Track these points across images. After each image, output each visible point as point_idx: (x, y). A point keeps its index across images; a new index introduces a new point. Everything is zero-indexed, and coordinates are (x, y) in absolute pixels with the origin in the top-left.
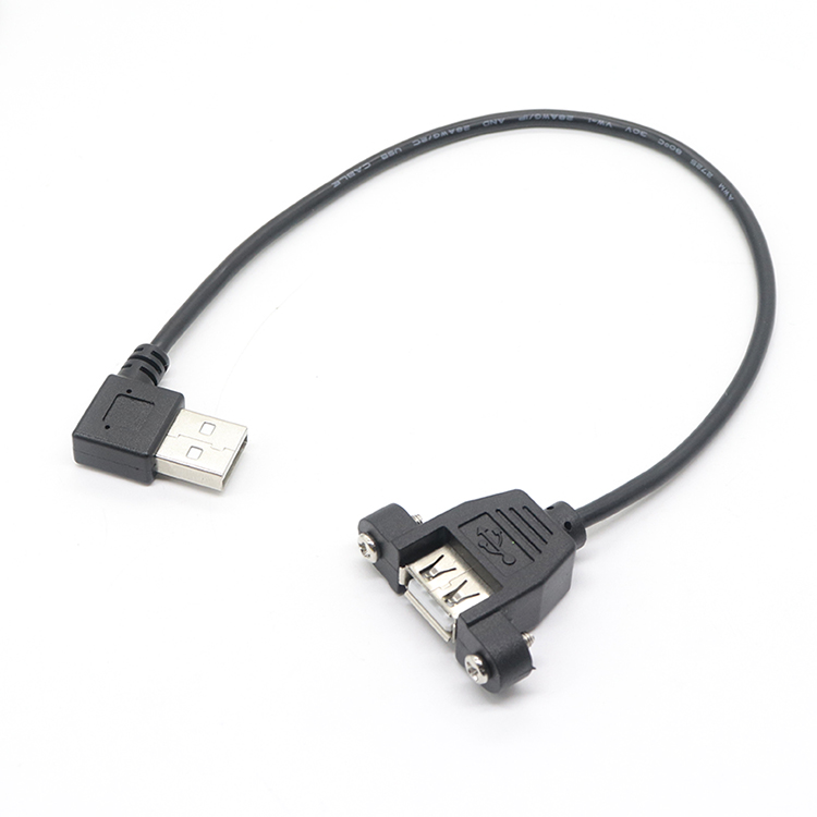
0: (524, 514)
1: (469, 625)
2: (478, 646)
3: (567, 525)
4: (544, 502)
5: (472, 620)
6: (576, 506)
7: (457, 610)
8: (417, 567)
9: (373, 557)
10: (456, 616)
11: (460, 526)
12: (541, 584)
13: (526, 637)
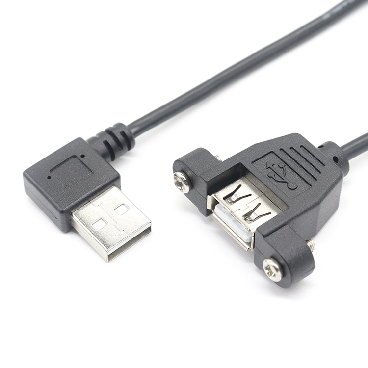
0: (301, 151)
1: (265, 236)
2: (272, 252)
3: (336, 159)
4: (316, 142)
5: (266, 233)
6: (340, 143)
7: (254, 226)
8: (221, 194)
9: (187, 189)
10: (253, 230)
11: (252, 162)
12: (318, 203)
13: (309, 244)
